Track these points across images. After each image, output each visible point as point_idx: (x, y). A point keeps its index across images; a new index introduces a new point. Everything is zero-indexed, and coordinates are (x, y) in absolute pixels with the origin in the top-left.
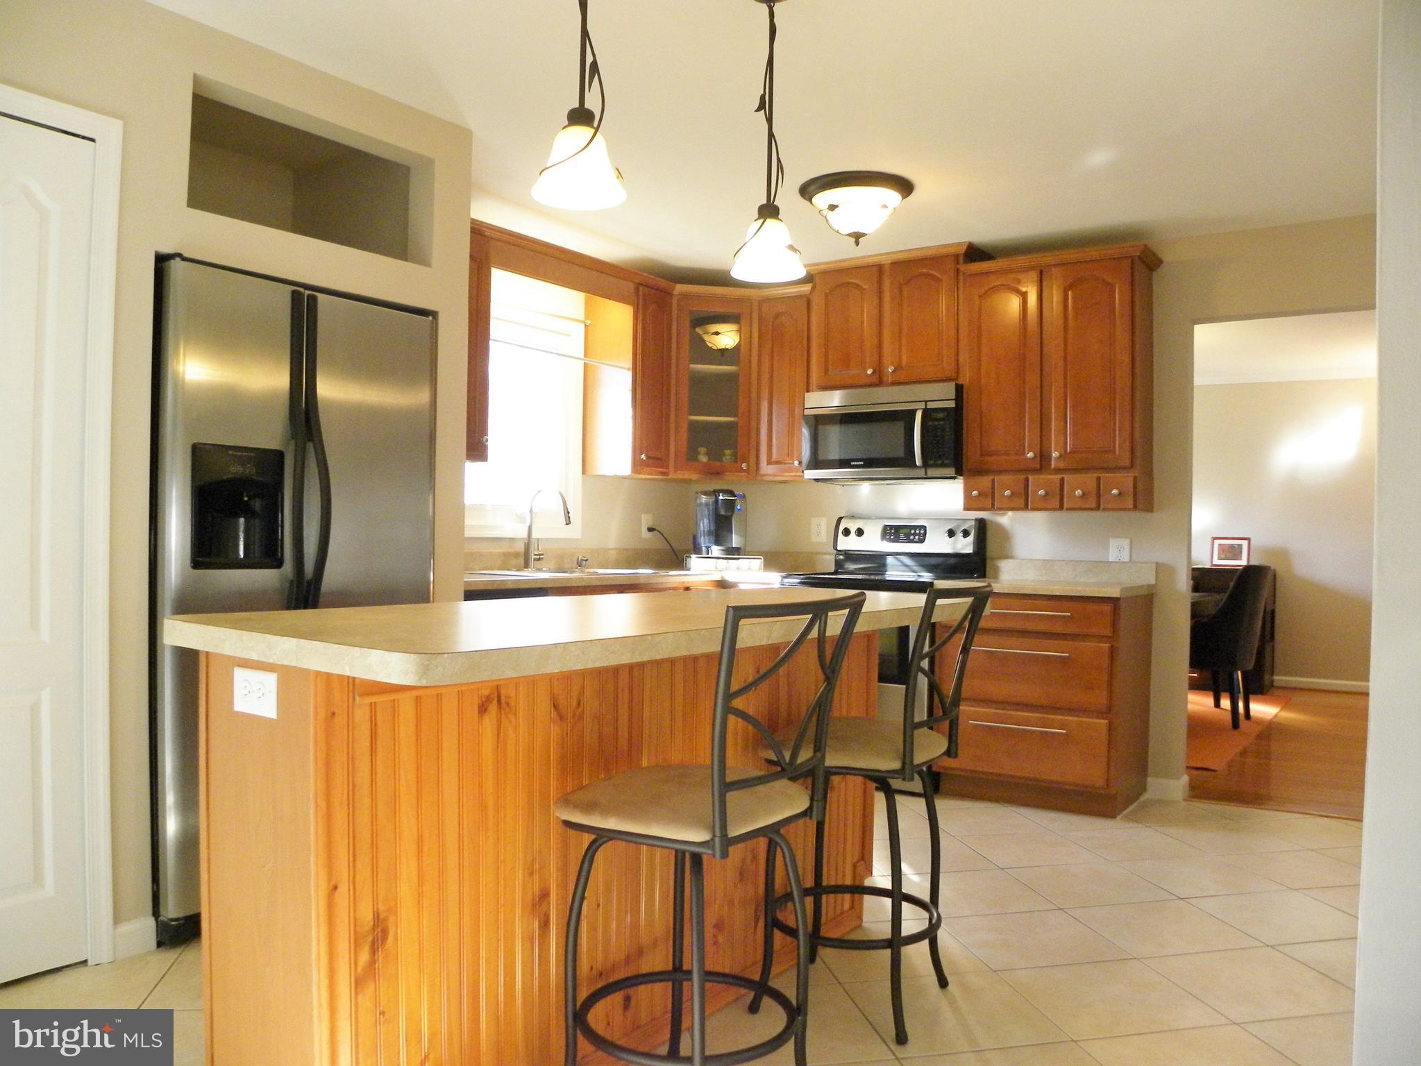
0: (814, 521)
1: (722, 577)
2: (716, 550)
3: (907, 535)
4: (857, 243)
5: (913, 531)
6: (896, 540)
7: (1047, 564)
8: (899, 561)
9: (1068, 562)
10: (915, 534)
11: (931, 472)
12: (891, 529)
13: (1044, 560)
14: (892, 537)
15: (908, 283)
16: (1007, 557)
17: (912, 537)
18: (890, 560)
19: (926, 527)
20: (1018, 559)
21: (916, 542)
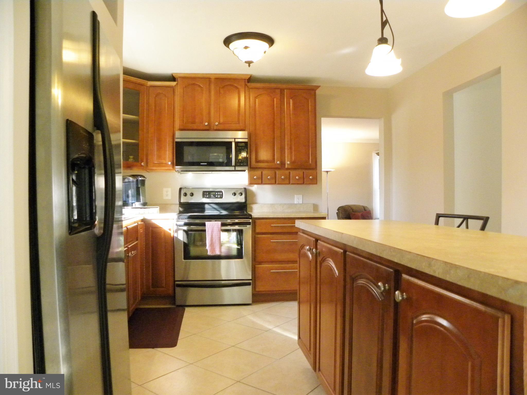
0: (165, 190)
1: (144, 217)
2: (137, 204)
3: (215, 195)
4: (249, 66)
5: (217, 194)
6: (209, 197)
7: (272, 205)
8: (211, 206)
9: (280, 204)
10: (218, 195)
11: (238, 168)
12: (206, 193)
13: (271, 204)
14: (207, 196)
15: (223, 87)
16: (256, 203)
17: (217, 196)
18: (207, 206)
19: (222, 192)
20: (260, 204)
21: (219, 198)
